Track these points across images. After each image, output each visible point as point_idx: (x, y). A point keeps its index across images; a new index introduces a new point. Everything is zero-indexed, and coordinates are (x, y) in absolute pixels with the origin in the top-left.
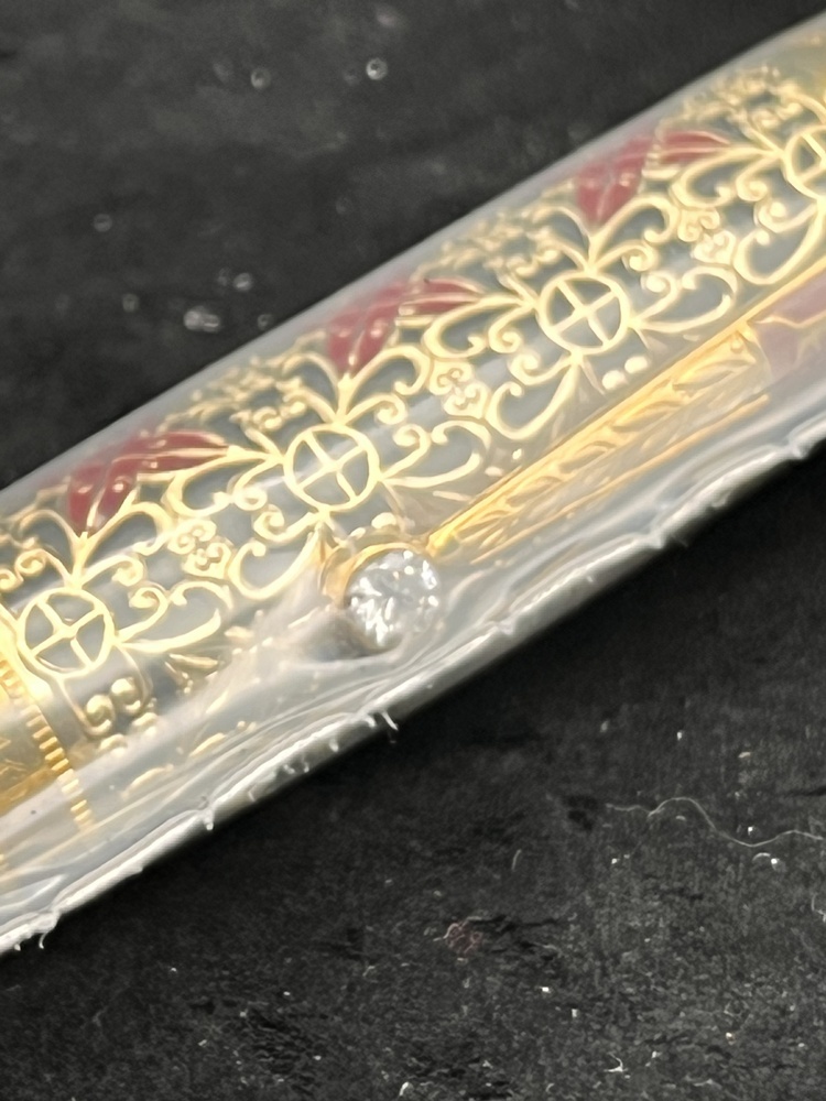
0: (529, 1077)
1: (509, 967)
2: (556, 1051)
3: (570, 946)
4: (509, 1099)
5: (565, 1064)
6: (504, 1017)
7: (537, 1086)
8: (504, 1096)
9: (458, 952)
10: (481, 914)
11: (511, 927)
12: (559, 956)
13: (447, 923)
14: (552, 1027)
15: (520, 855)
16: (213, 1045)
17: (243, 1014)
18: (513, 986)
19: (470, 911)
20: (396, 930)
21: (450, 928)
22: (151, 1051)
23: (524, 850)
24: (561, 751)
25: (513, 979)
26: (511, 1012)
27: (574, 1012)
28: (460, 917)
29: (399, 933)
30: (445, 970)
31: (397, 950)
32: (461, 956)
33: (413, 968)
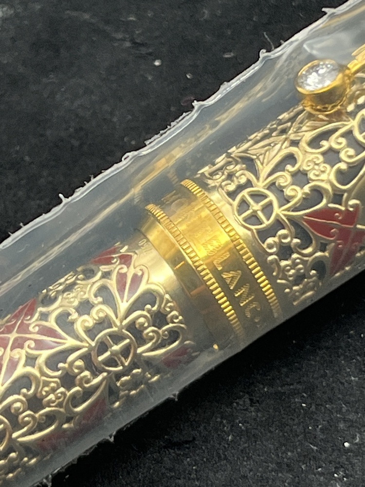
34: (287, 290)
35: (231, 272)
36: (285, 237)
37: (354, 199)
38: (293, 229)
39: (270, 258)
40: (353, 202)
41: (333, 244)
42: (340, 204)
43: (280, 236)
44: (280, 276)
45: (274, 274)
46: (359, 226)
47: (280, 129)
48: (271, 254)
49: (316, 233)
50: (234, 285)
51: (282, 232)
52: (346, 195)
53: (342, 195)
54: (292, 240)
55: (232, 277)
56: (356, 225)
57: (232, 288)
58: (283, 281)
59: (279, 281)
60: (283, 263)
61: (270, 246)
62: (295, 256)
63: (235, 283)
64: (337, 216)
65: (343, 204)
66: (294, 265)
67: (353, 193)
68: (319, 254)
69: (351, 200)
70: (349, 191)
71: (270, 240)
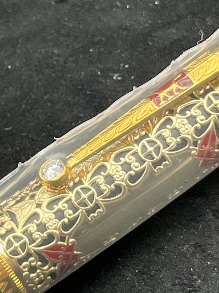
0: (206, 287)
1: (199, 257)
2: (212, 279)
3: (214, 251)
4: (201, 292)
5: (214, 283)
6: (199, 271)
7: (207, 289)
8: (200, 291)
9: (187, 253)
10: (192, 243)
11: (200, 246)
12: (212, 254)
13: (184, 245)
14: (211, 273)
15: (201, 226)
16: (130, 279)
17: (137, 271)
18: (201, 262)
19: (190, 242)
20: (172, 248)
21: (185, 247)
22: (115, 281)
23: (202, 225)
24: (210, 198)
25: (201, 260)
26: (201, 269)
27: (216, 269)
28: (188, 243)
29: (173, 248)
30: (184, 258)
31: (173, 253)
32: (188, 254)
33: (177, 258)
34: (34, 288)
35: (3, 283)
36: (33, 261)
37: (72, 238)
38: (37, 257)
39: (24, 274)
40: (71, 240)
41: (61, 263)
42: (64, 242)
43: (30, 261)
44: (30, 282)
45: (27, 281)
46: (75, 252)
47: (31, 194)
48: (26, 271)
49: (50, 258)
50: (4, 289)
51: (31, 259)
52: (67, 237)
53: (66, 237)
54: (37, 263)
55: (3, 285)
56: (74, 252)
57: (2, 292)
58: (32, 285)
59: (30, 285)
60: (32, 275)
61: (24, 267)
62: (38, 271)
63: (5, 288)
64: (62, 248)
65: (66, 241)
66: (38, 276)
67: (72, 235)
68: (53, 268)
69: (70, 239)
70: (69, 234)
71: (24, 264)
